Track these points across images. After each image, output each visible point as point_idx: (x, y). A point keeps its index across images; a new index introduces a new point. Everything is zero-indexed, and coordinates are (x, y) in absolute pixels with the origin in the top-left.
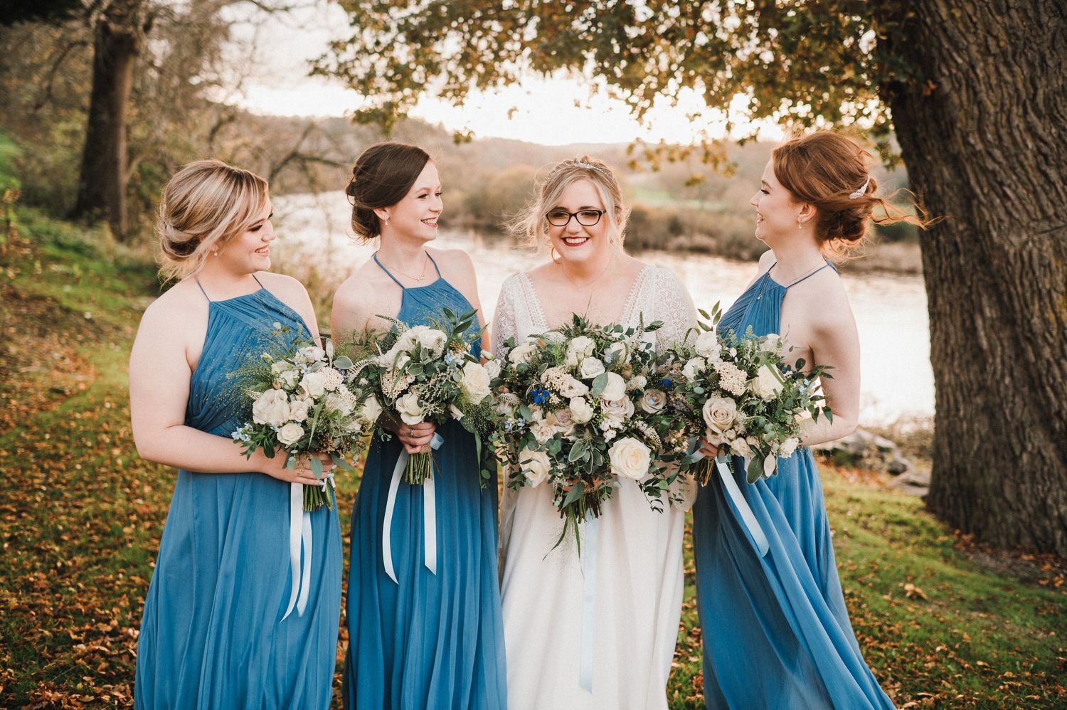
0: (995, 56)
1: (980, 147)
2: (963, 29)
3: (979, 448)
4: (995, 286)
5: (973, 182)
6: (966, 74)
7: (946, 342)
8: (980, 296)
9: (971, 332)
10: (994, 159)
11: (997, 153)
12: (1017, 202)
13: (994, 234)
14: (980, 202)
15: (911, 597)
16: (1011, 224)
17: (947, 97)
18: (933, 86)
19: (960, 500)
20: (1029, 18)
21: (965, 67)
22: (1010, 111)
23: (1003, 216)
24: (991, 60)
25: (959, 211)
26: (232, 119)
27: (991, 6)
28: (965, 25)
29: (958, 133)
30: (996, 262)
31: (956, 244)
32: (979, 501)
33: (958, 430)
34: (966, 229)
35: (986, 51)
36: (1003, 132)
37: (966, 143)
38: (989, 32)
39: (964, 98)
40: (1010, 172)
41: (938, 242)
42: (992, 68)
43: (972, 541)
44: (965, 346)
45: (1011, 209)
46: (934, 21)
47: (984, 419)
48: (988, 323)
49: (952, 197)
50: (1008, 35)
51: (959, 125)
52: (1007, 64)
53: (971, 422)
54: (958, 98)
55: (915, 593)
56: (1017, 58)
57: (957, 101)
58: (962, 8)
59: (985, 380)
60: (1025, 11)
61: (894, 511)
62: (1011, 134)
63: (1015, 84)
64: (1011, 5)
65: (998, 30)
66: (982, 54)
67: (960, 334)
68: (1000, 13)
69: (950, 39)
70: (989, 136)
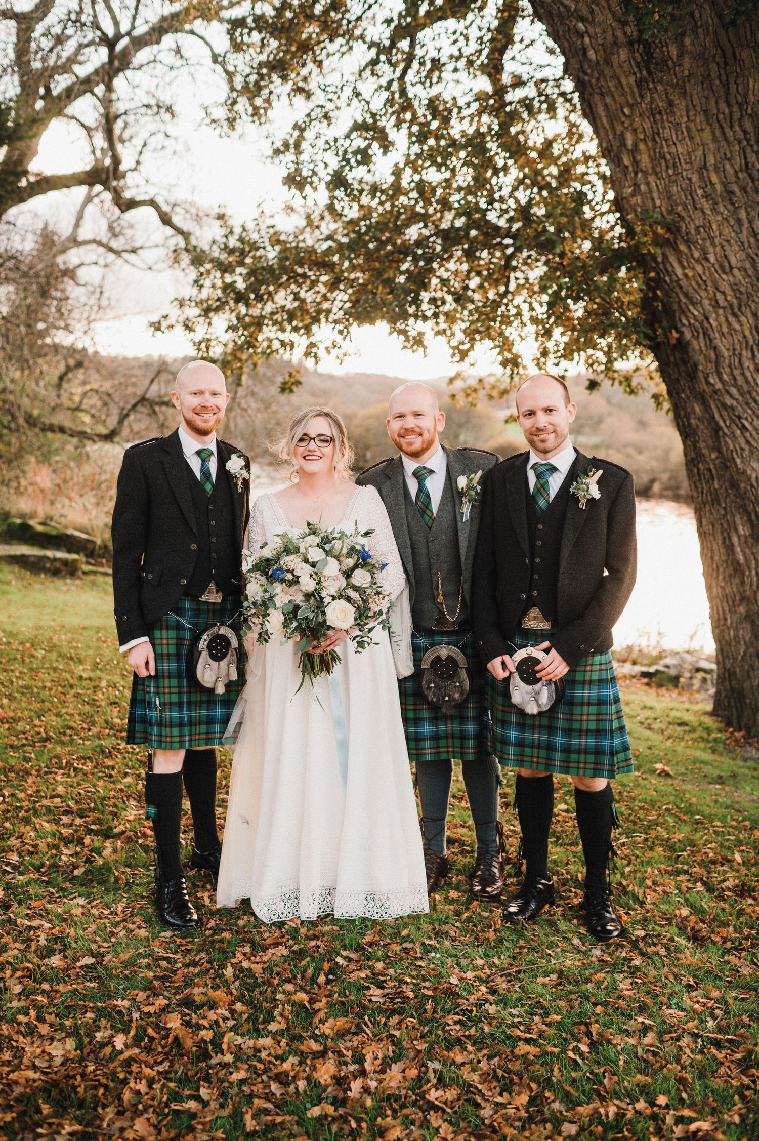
0: (724, 308)
1: (719, 386)
2: (696, 287)
3: (745, 653)
4: (744, 507)
5: (717, 416)
6: (701, 324)
7: (712, 558)
8: (733, 516)
9: (730, 548)
10: (731, 396)
11: (734, 391)
12: (754, 433)
13: (738, 461)
14: (725, 434)
15: (659, 774)
16: (752, 452)
17: (688, 343)
18: (676, 335)
19: (732, 701)
20: (749, 276)
21: (701, 318)
22: (740, 354)
23: (743, 445)
24: (721, 311)
25: (710, 442)
26: (79, 365)
27: (717, 266)
28: (697, 283)
29: (701, 374)
30: (742, 485)
31: (710, 470)
32: (748, 701)
33: (727, 637)
34: (718, 458)
35: (716, 305)
36: (737, 372)
37: (708, 383)
38: (717, 288)
39: (703, 345)
40: (745, 407)
41: (699, 469)
42: (722, 319)
43: (743, 737)
44: (727, 561)
45: (749, 438)
46: (671, 280)
47: (748, 626)
48: (743, 539)
49: (703, 430)
50: (734, 290)
51: (701, 368)
52: (735, 315)
53: (736, 630)
54: (698, 345)
55: (664, 771)
56: (743, 309)
57: (697, 347)
58: (693, 269)
59: (745, 591)
60: (745, 270)
61: (678, 714)
62: (743, 374)
63: (743, 332)
64: (734, 265)
65: (724, 286)
66: (714, 307)
67: (723, 551)
68: (724, 272)
69: (686, 295)
70: (725, 376)
